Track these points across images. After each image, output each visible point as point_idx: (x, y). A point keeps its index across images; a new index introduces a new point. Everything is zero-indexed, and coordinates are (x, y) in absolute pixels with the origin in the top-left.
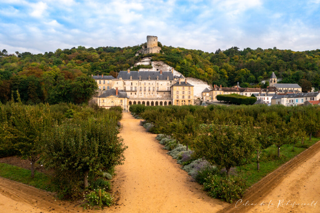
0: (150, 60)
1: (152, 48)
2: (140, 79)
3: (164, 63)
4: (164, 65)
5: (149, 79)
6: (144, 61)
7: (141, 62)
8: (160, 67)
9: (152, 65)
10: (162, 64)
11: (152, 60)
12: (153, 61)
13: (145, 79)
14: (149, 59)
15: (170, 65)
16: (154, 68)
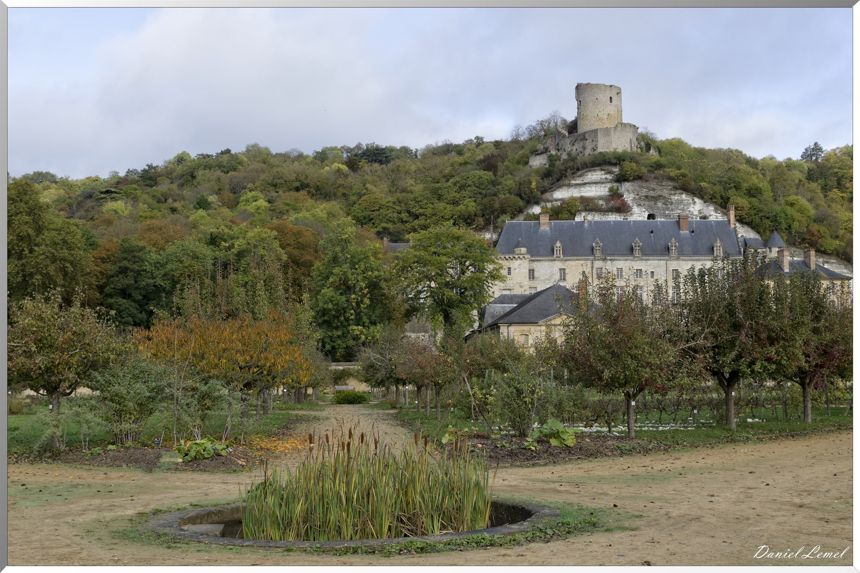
0: (609, 177)
1: (607, 131)
2: (598, 254)
3: (675, 188)
4: (675, 198)
5: (637, 253)
6: (585, 184)
7: (569, 186)
8: (660, 204)
9: (628, 198)
10: (665, 193)
11: (621, 179)
12: (627, 180)
13: (618, 255)
14: (610, 172)
15: (702, 197)
16: (636, 209)
